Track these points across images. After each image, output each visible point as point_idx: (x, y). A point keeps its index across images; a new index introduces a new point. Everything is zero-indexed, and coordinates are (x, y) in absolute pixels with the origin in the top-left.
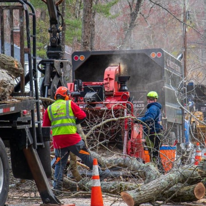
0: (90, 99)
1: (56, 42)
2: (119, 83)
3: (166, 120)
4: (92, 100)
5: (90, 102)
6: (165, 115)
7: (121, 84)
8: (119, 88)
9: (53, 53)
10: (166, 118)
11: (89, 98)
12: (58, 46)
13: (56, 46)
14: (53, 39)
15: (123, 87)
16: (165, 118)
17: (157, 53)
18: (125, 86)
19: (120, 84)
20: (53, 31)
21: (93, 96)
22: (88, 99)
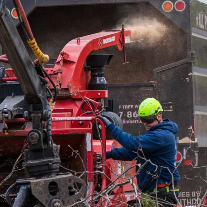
0: (11, 111)
1: (39, 140)
2: (89, 70)
3: (196, 144)
4: (15, 114)
5: (10, 118)
6: (193, 134)
7: (92, 71)
8: (89, 81)
9: (36, 164)
10: (196, 140)
11: (8, 110)
12: (45, 149)
13: (42, 149)
14: (32, 135)
15: (98, 79)
16: (193, 142)
17: (176, 3)
18: (101, 76)
19: (90, 72)
20: (34, 117)
21: (18, 105)
22: (6, 113)
